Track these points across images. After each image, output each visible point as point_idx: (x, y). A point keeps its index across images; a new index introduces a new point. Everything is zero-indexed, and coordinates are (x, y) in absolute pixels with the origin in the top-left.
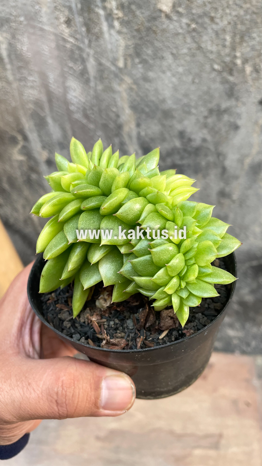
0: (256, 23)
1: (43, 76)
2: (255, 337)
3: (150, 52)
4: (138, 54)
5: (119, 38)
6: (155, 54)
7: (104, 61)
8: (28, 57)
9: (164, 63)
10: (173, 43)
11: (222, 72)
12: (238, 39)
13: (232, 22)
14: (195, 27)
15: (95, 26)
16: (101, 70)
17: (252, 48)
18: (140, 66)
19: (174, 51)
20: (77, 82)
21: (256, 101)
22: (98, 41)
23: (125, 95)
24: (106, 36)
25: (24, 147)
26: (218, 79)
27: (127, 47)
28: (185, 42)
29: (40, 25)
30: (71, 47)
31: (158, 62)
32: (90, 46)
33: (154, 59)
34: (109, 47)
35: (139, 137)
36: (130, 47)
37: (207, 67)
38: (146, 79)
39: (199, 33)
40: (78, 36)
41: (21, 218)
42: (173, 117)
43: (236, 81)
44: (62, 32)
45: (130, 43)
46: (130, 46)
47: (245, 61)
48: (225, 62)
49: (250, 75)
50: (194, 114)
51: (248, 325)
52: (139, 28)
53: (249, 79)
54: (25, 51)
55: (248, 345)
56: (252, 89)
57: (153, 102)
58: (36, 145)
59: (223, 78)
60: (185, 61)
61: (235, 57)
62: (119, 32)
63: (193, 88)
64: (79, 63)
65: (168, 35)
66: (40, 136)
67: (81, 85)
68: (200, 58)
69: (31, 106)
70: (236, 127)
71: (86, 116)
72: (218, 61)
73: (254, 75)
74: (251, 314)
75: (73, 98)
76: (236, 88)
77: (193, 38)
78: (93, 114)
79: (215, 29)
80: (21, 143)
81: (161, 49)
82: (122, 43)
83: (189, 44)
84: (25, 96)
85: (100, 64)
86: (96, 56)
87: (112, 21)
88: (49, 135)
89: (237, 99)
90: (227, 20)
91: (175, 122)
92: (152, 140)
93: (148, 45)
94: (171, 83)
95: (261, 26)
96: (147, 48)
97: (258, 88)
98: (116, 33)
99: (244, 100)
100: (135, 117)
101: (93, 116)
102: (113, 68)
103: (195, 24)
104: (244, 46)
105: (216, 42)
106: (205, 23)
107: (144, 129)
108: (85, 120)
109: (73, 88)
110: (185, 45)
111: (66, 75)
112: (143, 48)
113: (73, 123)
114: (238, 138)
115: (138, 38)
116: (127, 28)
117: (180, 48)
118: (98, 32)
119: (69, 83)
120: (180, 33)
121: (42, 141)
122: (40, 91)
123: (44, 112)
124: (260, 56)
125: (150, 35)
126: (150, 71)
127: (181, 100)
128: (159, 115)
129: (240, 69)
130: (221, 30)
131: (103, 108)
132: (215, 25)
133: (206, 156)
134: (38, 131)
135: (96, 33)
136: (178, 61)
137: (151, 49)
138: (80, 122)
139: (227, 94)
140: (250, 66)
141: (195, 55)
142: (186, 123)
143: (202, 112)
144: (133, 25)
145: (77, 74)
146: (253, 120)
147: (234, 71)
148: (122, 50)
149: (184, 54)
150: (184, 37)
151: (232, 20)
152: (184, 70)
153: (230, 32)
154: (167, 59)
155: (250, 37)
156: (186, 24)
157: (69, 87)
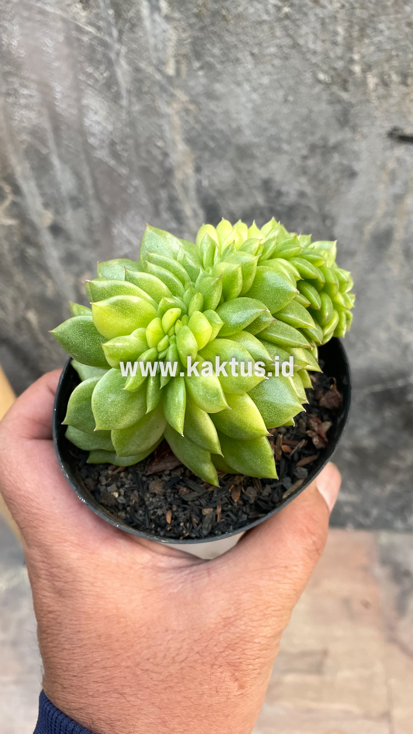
0: (385, 7)
1: (45, 88)
3: (216, 51)
4: (198, 56)
5: (165, 26)
6: (224, 54)
7: (143, 65)
8: (19, 57)
9: (239, 69)
10: (254, 37)
11: (331, 84)
12: (355, 34)
13: (347, 5)
14: (289, 12)
15: (128, 7)
16: (139, 78)
17: (378, 48)
18: (201, 73)
19: (256, 50)
20: (99, 99)
21: (384, 132)
22: (134, 32)
23: (176, 120)
24: (147, 23)
25: (14, 204)
26: (325, 96)
27: (180, 42)
28: (274, 36)
29: (39, 5)
30: (89, 41)
31: (230, 68)
32: (120, 40)
33: (222, 62)
34: (152, 41)
35: (199, 188)
36: (185, 42)
37: (308, 77)
38: (211, 95)
39: (294, 21)
40: (101, 23)
41: (11, 319)
42: (253, 157)
43: (353, 101)
44: (76, 17)
45: (184, 36)
46: (185, 40)
47: (368, 68)
48: (335, 69)
49: (375, 90)
50: (286, 152)
52: (200, 11)
53: (373, 96)
54: (15, 46)
55: (367, 514)
56: (377, 114)
57: (221, 131)
58: (34, 202)
59: (332, 94)
60: (273, 65)
61: (352, 61)
62: (168, 18)
63: (285, 110)
64: (102, 68)
65: (245, 24)
66: (40, 186)
67: (106, 103)
68: (296, 61)
69: (25, 137)
70: (353, 174)
71: (115, 155)
72: (325, 67)
73: (381, 91)
75: (94, 125)
76: (352, 111)
77: (285, 29)
78: (126, 151)
79: (321, 16)
80: (10, 198)
81: (235, 46)
82: (173, 35)
83: (279, 38)
84: (16, 120)
85: (137, 70)
86: (130, 57)
88: (54, 183)
89: (354, 129)
90: (338, 1)
91: (256, 165)
92: (220, 193)
93: (215, 39)
94: (251, 101)
95: (391, 10)
96: (213, 44)
97: (387, 111)
98: (163, 20)
99: (365, 130)
100: (194, 156)
101: (125, 155)
102: (158, 77)
103: (289, 6)
104: (365, 44)
105: (321, 37)
106: (305, 5)
107: (209, 177)
108: (113, 160)
109: (93, 108)
110: (272, 40)
111: (83, 87)
112: (205, 45)
113: (95, 164)
114: (354, 192)
115: (197, 27)
116: (180, 11)
117: (265, 45)
118: (133, 17)
119: (86, 99)
120: (264, 21)
121: (43, 195)
122: (40, 113)
123: (47, 146)
124: (391, 60)
125: (217, 22)
126: (218, 81)
127: (265, 129)
128: (231, 153)
129: (359, 80)
130: (330, 17)
131: (142, 140)
132: (321, 9)
133: (305, 218)
134: (38, 178)
135: (131, 19)
136: (262, 66)
137: (218, 45)
138: (106, 163)
139: (338, 120)
140: (374, 76)
141: (288, 56)
142: (273, 166)
143: (299, 149)
144: (190, 6)
145: (99, 85)
146: (379, 163)
147: (350, 83)
148: (173, 46)
149: (271, 55)
150: (272, 28)
151: (348, 2)
152: (271, 81)
153: (344, 20)
154: (244, 63)
155: (375, 29)
156: (275, 6)
157: (87, 107)
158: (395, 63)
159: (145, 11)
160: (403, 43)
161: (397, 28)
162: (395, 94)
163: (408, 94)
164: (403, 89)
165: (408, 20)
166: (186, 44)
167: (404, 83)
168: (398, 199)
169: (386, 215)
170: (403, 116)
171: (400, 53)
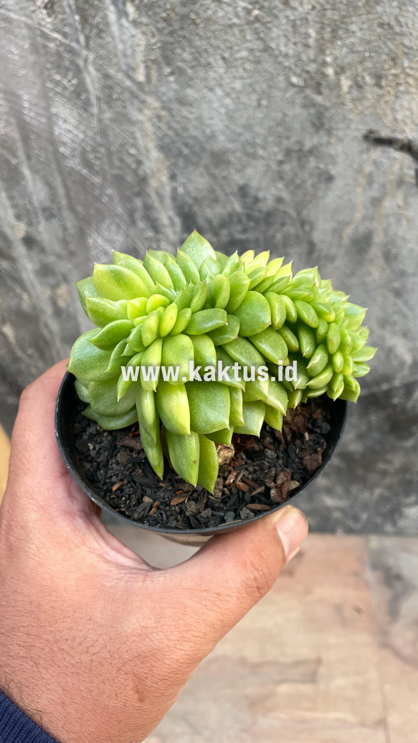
0: (356, 8)
1: (12, 98)
2: (365, 506)
3: (186, 56)
4: (168, 61)
5: (134, 31)
6: (196, 59)
7: (112, 72)
9: (211, 73)
10: (225, 41)
11: (304, 87)
12: (327, 36)
13: (318, 7)
14: (259, 14)
15: (95, 12)
16: (108, 85)
17: (351, 49)
18: (171, 79)
19: (226, 55)
20: (68, 106)
21: (359, 134)
22: (102, 38)
23: (148, 127)
24: (115, 29)
26: (299, 100)
27: (149, 48)
28: (246, 41)
30: (56, 48)
31: (201, 73)
32: (87, 47)
33: (193, 67)
34: (120, 47)
35: (175, 195)
36: (154, 47)
37: (281, 78)
38: (183, 101)
39: (264, 24)
40: (67, 29)
42: (228, 163)
43: (328, 104)
44: (41, 23)
45: (153, 41)
46: (154, 45)
47: (341, 70)
48: (308, 72)
49: (349, 93)
50: (262, 158)
51: (354, 489)
52: (168, 15)
53: (348, 98)
55: (356, 519)
56: (352, 116)
57: (195, 138)
58: (6, 213)
59: (306, 97)
60: (245, 69)
61: (324, 64)
62: (135, 23)
63: (259, 115)
64: (70, 75)
65: (213, 28)
66: (11, 198)
67: (75, 110)
68: (268, 65)
70: (330, 179)
71: (87, 164)
72: (298, 71)
73: (355, 93)
74: (360, 472)
75: (64, 133)
76: (327, 114)
77: (256, 32)
78: (99, 159)
79: (292, 18)
81: (206, 50)
82: (141, 40)
83: (250, 41)
85: (107, 76)
86: (99, 62)
87: (124, 4)
88: (26, 195)
89: (329, 132)
90: (309, 3)
91: (232, 171)
92: (196, 200)
93: (185, 43)
94: (223, 106)
95: (363, 11)
96: (183, 49)
97: (362, 113)
98: (131, 25)
99: (341, 134)
100: (168, 164)
101: (98, 163)
102: (128, 83)
103: (259, 9)
104: (338, 45)
105: (293, 40)
106: (276, 7)
107: (183, 184)
108: (85, 169)
109: (62, 116)
110: (243, 44)
111: (51, 95)
112: (175, 49)
113: (66, 174)
114: (332, 196)
115: (166, 31)
116: (149, 16)
117: (236, 48)
118: (100, 22)
119: (56, 107)
120: (235, 24)
121: (15, 206)
122: (8, 123)
123: (15, 156)
124: (364, 62)
125: (186, 26)
126: (191, 87)
127: (240, 135)
128: (206, 160)
129: (333, 82)
130: (301, 19)
131: (114, 149)
132: (291, 11)
133: (283, 224)
134: (8, 190)
135: (98, 24)
136: (234, 70)
137: (188, 49)
138: (78, 173)
139: (314, 124)
140: (347, 78)
141: (260, 59)
142: (250, 171)
143: (274, 153)
144: (158, 10)
145: (68, 92)
146: (355, 166)
147: (323, 86)
148: (141, 51)
149: (241, 58)
150: (242, 31)
151: (318, 3)
152: (244, 84)
153: (314, 22)
154: (215, 67)
155: (347, 31)
156: (244, 8)
157: (56, 115)
158: (369, 64)
159: (112, 16)
160: (376, 44)
161: (369, 29)
162: (369, 96)
163: (383, 96)
164: (377, 90)
165: (380, 20)
166: (156, 49)
167: (378, 85)
168: (376, 202)
169: (364, 219)
170: (379, 118)
171: (373, 55)
